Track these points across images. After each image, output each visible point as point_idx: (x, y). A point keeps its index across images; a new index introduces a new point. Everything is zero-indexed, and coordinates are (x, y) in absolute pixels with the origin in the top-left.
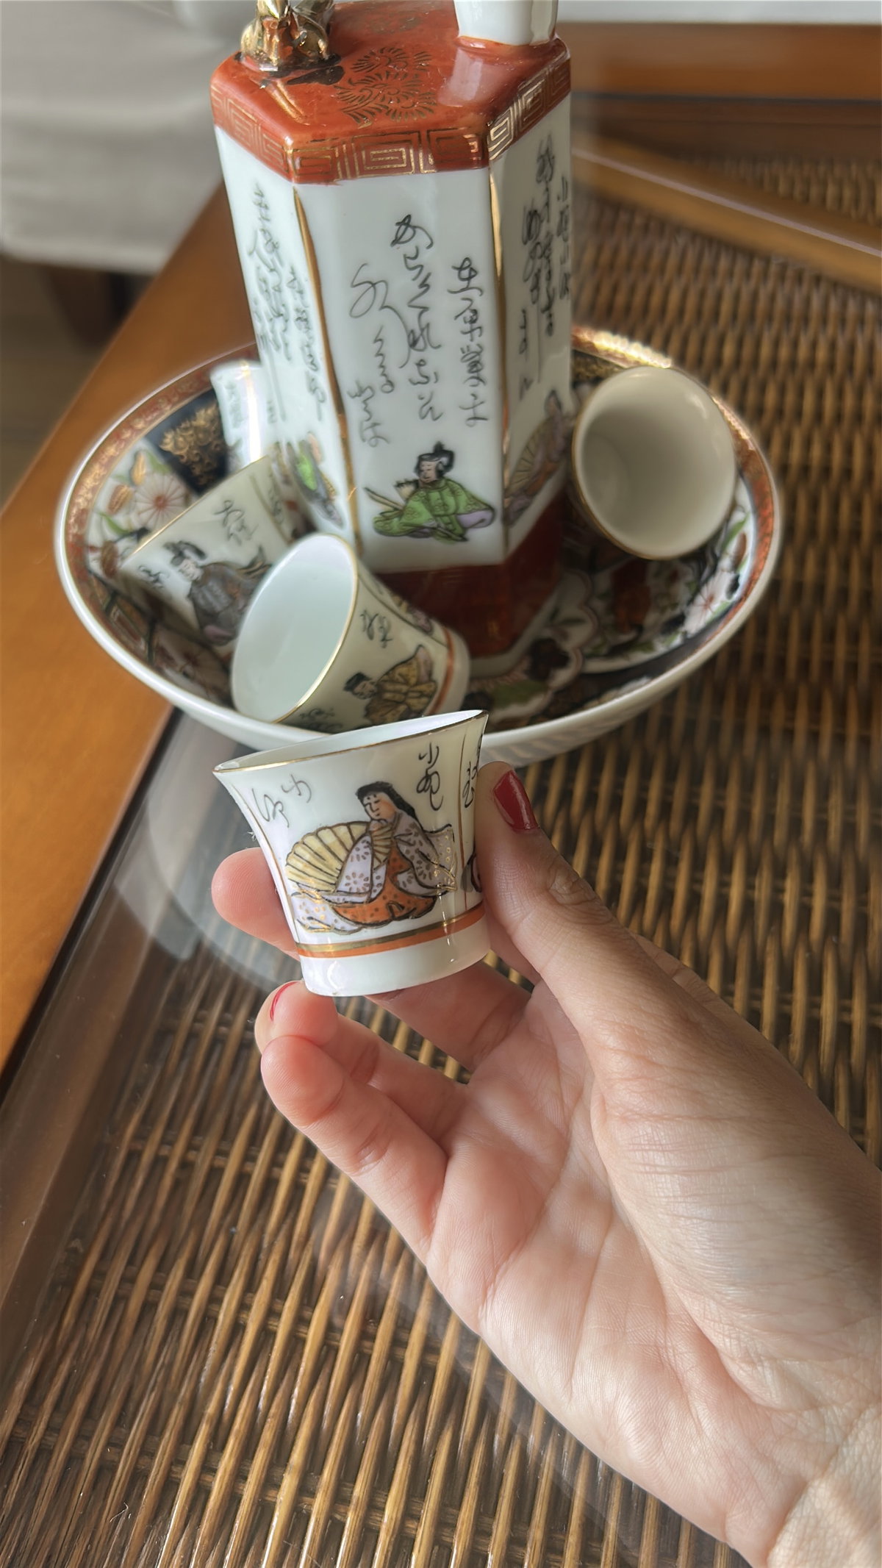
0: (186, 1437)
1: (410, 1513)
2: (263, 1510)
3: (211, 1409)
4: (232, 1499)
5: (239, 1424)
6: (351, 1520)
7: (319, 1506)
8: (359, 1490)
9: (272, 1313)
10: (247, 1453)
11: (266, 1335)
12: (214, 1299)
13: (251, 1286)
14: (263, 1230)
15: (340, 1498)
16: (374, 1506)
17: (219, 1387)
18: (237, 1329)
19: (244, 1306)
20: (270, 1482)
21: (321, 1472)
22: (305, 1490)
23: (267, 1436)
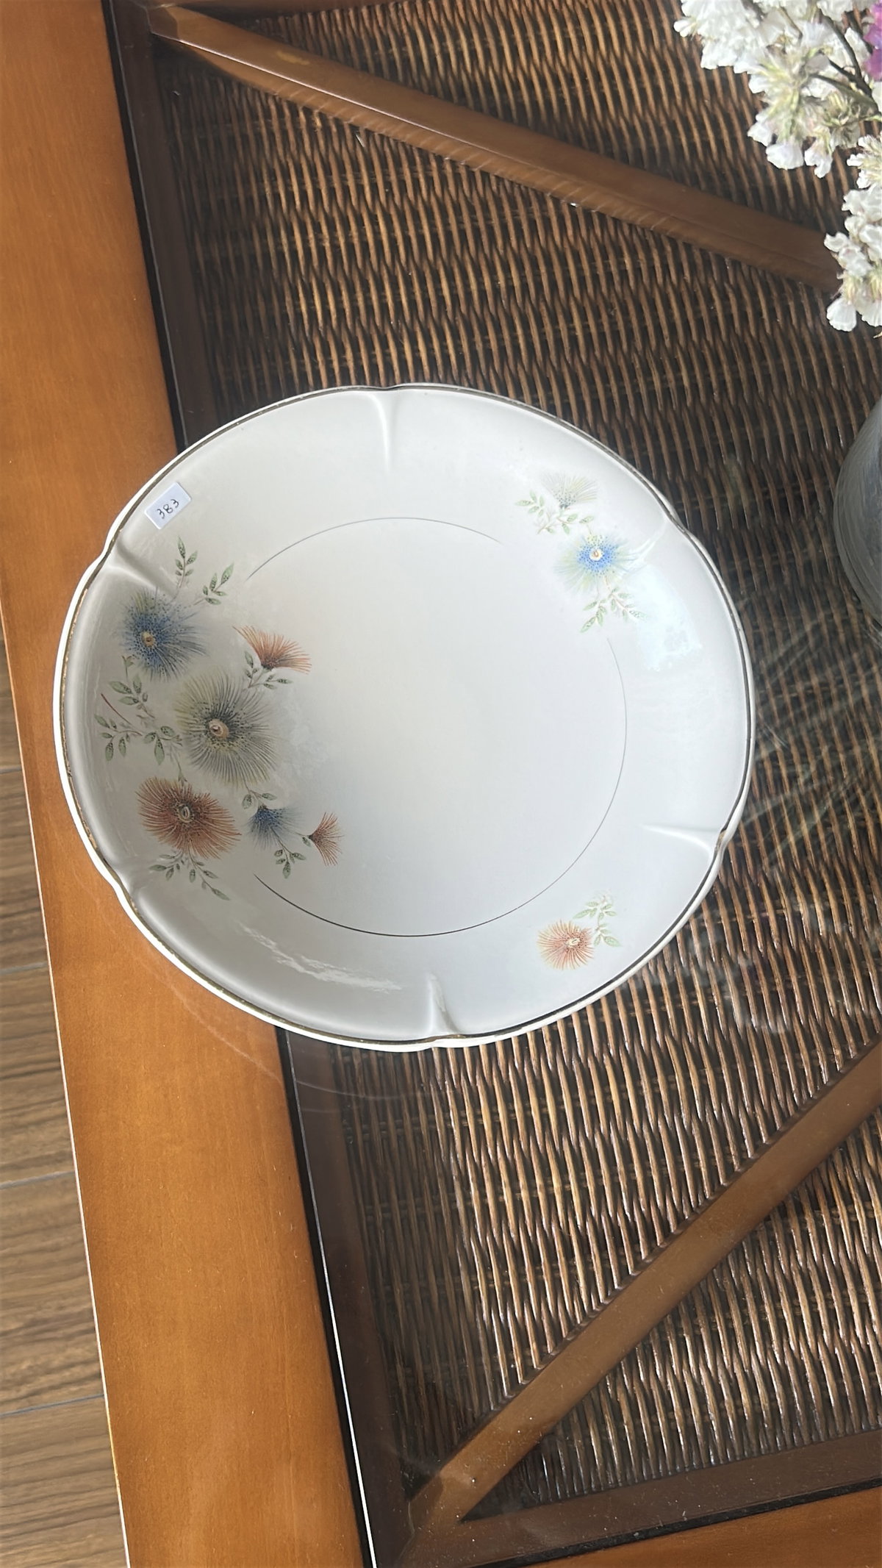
0: (451, 1189)
1: (565, 1182)
2: (500, 1207)
4: (485, 1207)
6: (541, 1195)
7: (524, 1195)
8: (539, 1181)
15: (532, 1188)
16: (548, 1185)
20: (498, 1193)
21: (518, 1180)
22: (515, 1191)
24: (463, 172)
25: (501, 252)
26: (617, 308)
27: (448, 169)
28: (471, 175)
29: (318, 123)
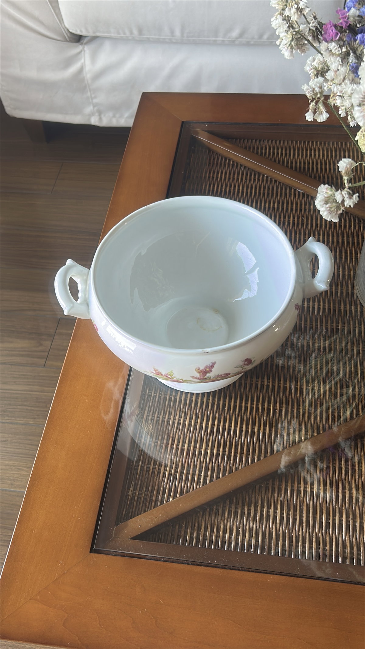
1: (207, 448)
3: (171, 436)
5: (177, 438)
9: (179, 420)
10: (179, 442)
11: (179, 423)
12: (169, 419)
13: (175, 416)
14: (175, 407)
16: (201, 448)
17: (172, 432)
18: (174, 423)
19: (174, 419)
20: (183, 446)
21: (191, 444)
23: (182, 439)
24: (269, 179)
25: (274, 199)
26: (305, 217)
27: (265, 178)
28: (271, 181)
29: (231, 163)
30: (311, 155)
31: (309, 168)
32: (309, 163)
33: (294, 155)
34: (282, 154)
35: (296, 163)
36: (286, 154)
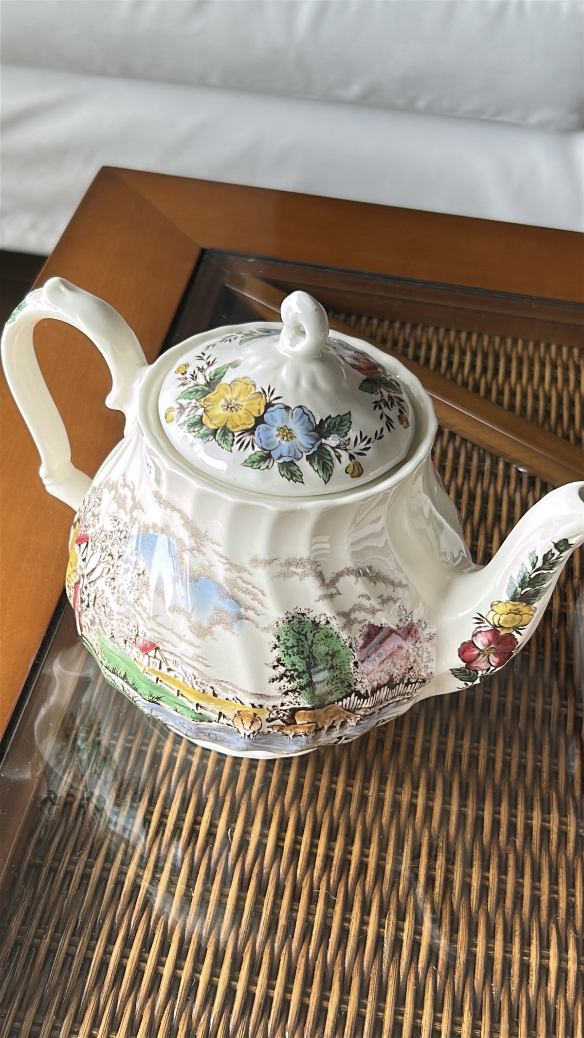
30: (554, 379)
31: (547, 413)
32: (548, 400)
33: (508, 373)
34: (473, 367)
35: (513, 394)
36: (485, 369)
